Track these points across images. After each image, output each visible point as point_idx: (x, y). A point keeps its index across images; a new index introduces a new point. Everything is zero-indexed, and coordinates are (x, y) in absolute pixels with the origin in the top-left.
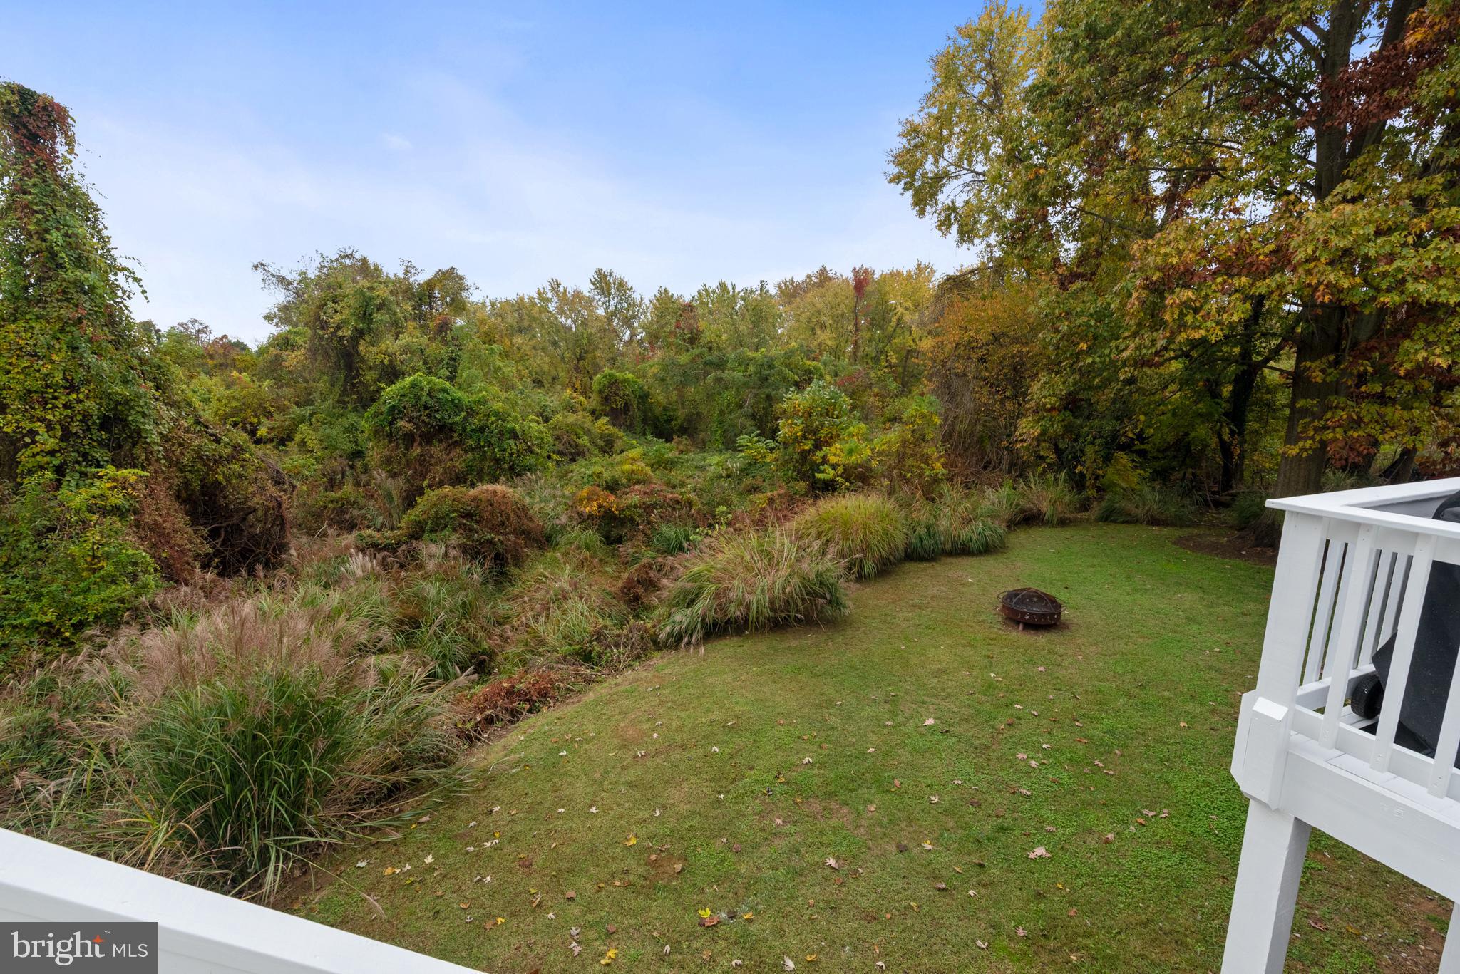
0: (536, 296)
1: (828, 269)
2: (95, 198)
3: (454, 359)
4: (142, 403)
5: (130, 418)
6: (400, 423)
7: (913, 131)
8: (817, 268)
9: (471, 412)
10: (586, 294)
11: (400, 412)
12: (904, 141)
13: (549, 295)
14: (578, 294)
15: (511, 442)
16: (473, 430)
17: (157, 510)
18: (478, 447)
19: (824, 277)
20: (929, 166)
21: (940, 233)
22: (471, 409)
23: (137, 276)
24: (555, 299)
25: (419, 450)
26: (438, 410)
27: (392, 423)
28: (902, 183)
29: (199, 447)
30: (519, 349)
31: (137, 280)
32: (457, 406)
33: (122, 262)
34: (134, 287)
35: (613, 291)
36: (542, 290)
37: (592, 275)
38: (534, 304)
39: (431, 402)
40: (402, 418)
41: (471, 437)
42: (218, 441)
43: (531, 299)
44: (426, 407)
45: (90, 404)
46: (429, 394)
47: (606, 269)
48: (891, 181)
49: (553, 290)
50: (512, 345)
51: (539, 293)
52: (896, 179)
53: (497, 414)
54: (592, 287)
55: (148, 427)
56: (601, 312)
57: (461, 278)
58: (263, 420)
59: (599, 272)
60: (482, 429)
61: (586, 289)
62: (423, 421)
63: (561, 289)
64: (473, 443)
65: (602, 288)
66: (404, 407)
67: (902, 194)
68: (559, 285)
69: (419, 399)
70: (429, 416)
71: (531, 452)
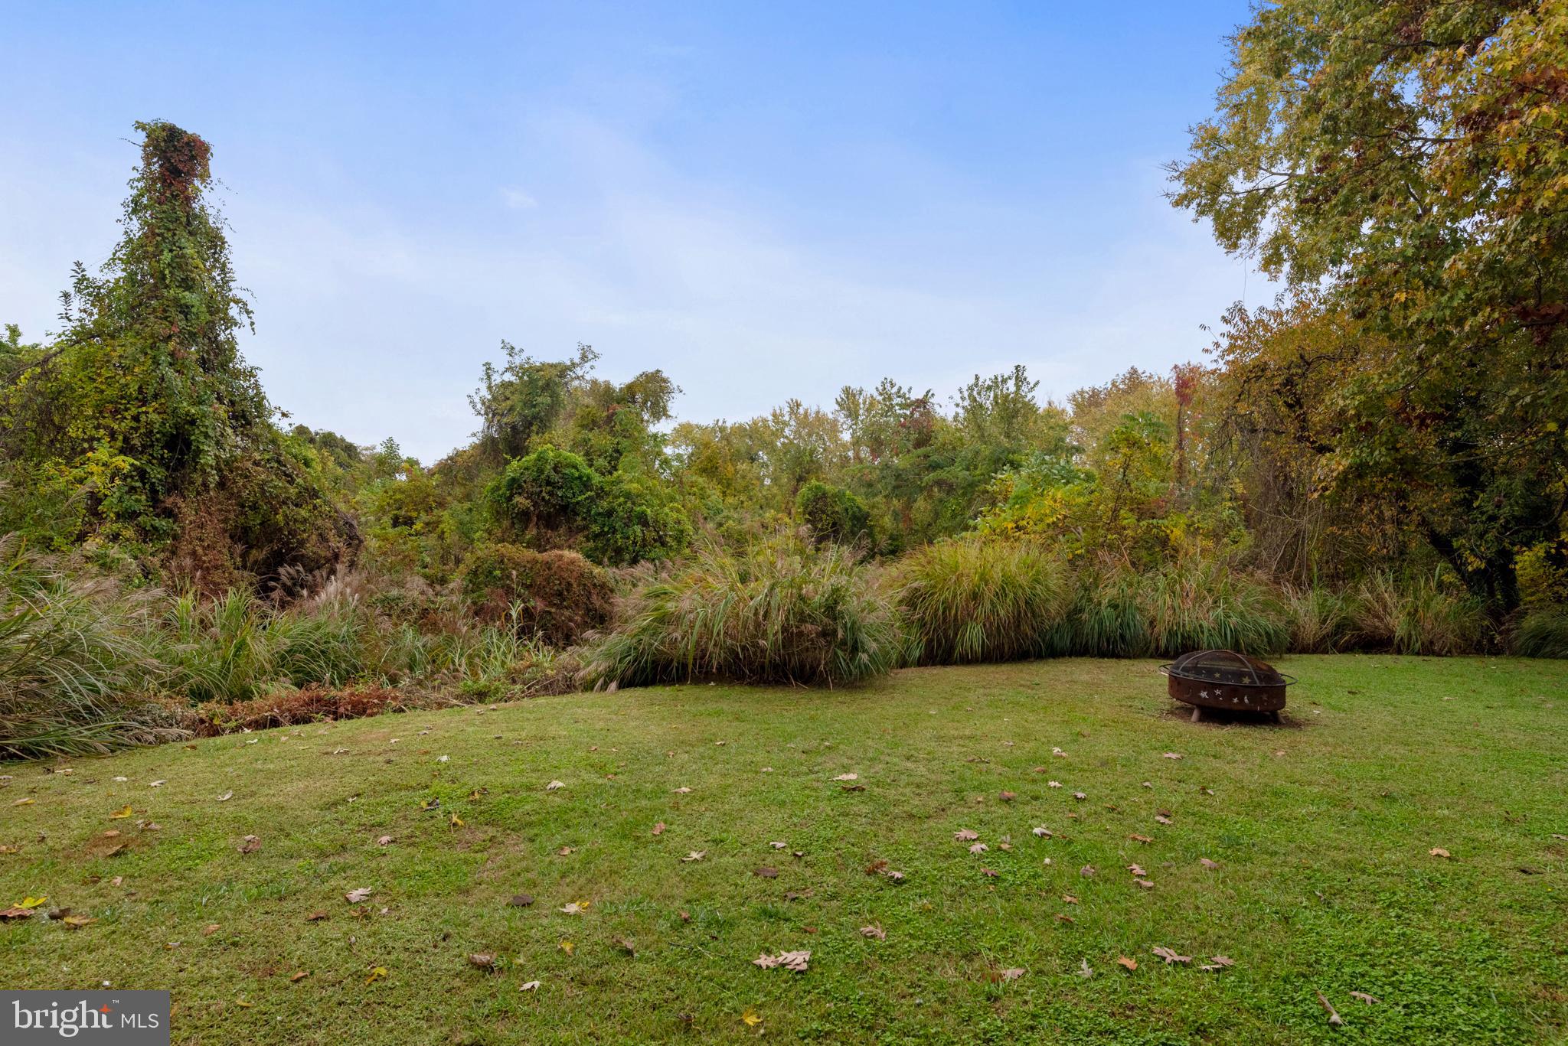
0: (770, 418)
1: (1140, 371)
2: (226, 233)
3: (617, 451)
4: (207, 423)
5: (193, 438)
6: (517, 499)
7: (1210, 138)
8: (1123, 371)
9: (601, 493)
10: (830, 416)
11: (520, 486)
12: (1199, 154)
13: (787, 418)
14: (820, 419)
15: (638, 528)
16: (599, 514)
17: (201, 540)
18: (602, 534)
19: (1134, 381)
20: (1239, 184)
21: (1266, 275)
22: (602, 488)
23: (250, 308)
24: (793, 423)
25: (534, 532)
26: (562, 487)
27: (510, 499)
28: (1194, 205)
29: (264, 482)
30: (743, 477)
31: (248, 312)
32: (586, 484)
33: (236, 292)
34: (244, 319)
35: (861, 412)
36: (778, 411)
37: (838, 394)
38: (767, 427)
39: (555, 477)
40: (520, 494)
41: (596, 521)
42: (291, 482)
43: (764, 421)
44: (548, 483)
45: (154, 417)
46: (555, 469)
47: (855, 386)
48: (1177, 204)
49: (792, 412)
50: (737, 472)
51: (774, 415)
52: (1182, 201)
53: (628, 496)
54: (837, 407)
55: (206, 448)
56: (846, 436)
57: (665, 381)
58: (423, 515)
59: (847, 391)
60: (610, 513)
61: (829, 408)
62: (543, 498)
63: (801, 410)
64: (596, 529)
65: (849, 409)
66: (525, 482)
67: (1196, 221)
68: (798, 405)
69: (541, 471)
70: (551, 494)
71: (663, 544)
